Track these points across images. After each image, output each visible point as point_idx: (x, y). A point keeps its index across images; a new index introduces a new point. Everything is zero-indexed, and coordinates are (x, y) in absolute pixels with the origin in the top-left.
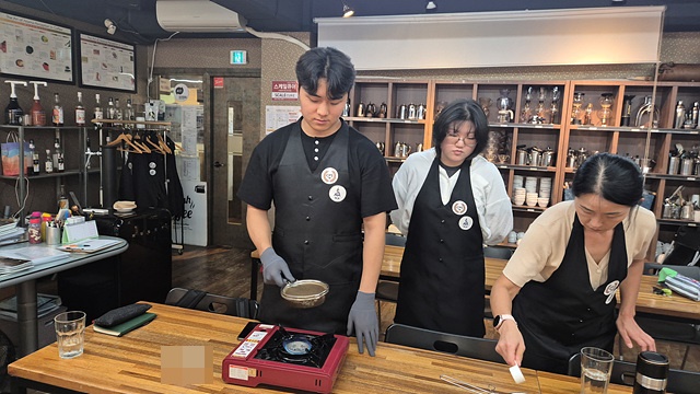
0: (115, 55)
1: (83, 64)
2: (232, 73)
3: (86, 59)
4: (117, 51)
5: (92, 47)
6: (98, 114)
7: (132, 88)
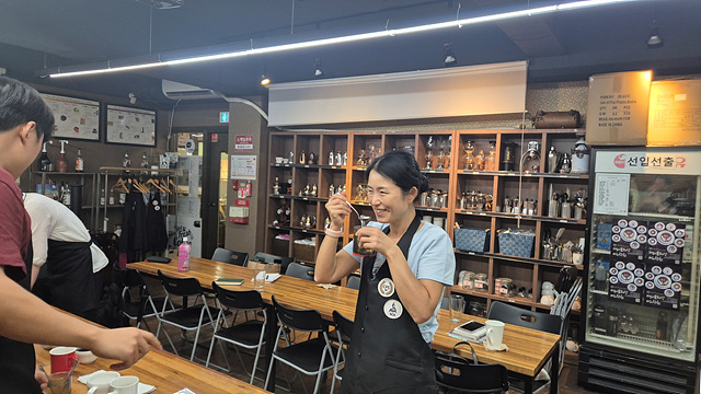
0: (137, 119)
1: (108, 126)
2: (222, 130)
3: (112, 123)
4: (140, 116)
5: (118, 114)
7: (153, 143)
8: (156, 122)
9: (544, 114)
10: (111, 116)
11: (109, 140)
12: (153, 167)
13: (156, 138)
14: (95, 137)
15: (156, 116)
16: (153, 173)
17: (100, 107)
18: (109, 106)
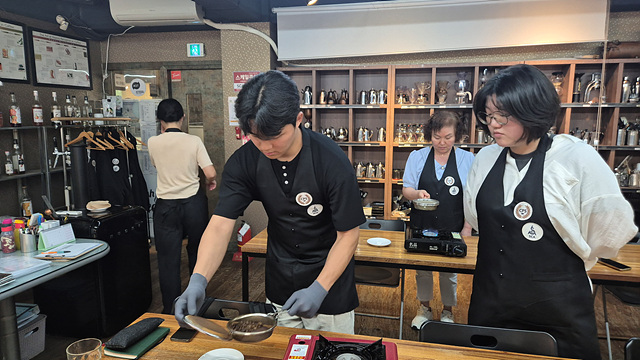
0: (68, 52)
1: (37, 62)
2: (189, 66)
3: (40, 57)
4: (70, 48)
5: (45, 44)
6: (56, 112)
7: (87, 84)
8: (88, 55)
9: (619, 43)
10: (39, 46)
11: (40, 81)
12: (98, 116)
13: (90, 78)
14: (22, 76)
15: (88, 47)
16: (98, 123)
17: (24, 33)
18: (35, 33)
